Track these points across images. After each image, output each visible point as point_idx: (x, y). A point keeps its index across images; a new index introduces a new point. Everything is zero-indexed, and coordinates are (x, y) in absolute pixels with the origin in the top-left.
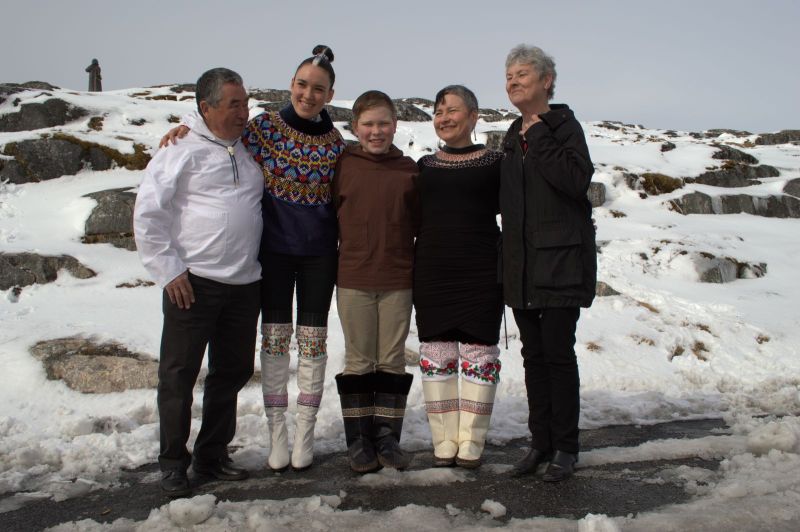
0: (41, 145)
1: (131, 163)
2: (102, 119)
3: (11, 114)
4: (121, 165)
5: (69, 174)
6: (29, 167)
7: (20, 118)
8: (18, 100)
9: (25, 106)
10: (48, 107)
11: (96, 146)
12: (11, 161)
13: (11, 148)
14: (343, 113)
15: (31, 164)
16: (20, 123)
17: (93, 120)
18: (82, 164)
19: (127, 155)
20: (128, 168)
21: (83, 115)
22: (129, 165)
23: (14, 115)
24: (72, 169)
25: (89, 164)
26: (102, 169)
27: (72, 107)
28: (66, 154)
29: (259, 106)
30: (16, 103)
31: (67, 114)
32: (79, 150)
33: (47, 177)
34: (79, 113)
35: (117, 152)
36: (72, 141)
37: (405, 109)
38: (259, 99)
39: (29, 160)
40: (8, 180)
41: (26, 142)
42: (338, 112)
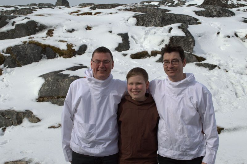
0: (23, 47)
1: (65, 54)
2: (53, 30)
3: (10, 30)
4: (60, 56)
5: (36, 61)
6: (17, 59)
7: (15, 32)
8: (14, 22)
9: (17, 25)
10: (28, 25)
11: (49, 46)
12: (9, 57)
13: (9, 50)
14: (180, 18)
15: (18, 58)
16: (15, 34)
17: (49, 31)
18: (42, 56)
19: (63, 50)
20: (64, 57)
21: (44, 29)
22: (64, 56)
23: (12, 30)
24: (37, 59)
25: (45, 56)
26: (52, 58)
27: (39, 24)
28: (34, 52)
29: (134, 17)
30: (13, 24)
31: (37, 28)
32: (41, 49)
33: (25, 64)
34: (42, 28)
35: (59, 49)
36: (37, 44)
37: (218, 10)
38: (134, 11)
39: (17, 56)
40: (7, 66)
41: (16, 46)
42: (177, 17)
